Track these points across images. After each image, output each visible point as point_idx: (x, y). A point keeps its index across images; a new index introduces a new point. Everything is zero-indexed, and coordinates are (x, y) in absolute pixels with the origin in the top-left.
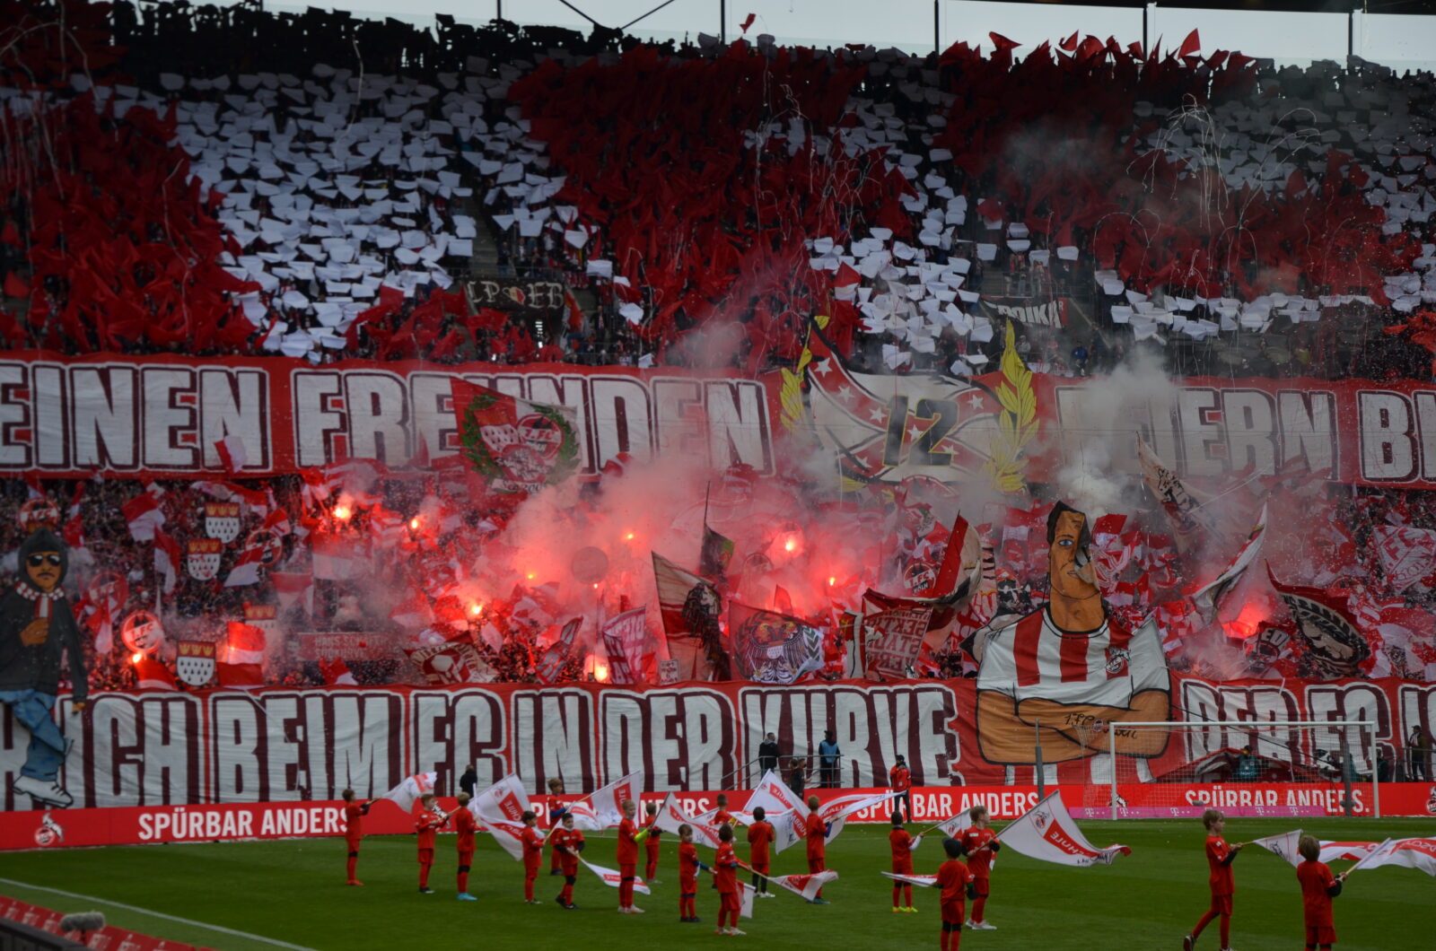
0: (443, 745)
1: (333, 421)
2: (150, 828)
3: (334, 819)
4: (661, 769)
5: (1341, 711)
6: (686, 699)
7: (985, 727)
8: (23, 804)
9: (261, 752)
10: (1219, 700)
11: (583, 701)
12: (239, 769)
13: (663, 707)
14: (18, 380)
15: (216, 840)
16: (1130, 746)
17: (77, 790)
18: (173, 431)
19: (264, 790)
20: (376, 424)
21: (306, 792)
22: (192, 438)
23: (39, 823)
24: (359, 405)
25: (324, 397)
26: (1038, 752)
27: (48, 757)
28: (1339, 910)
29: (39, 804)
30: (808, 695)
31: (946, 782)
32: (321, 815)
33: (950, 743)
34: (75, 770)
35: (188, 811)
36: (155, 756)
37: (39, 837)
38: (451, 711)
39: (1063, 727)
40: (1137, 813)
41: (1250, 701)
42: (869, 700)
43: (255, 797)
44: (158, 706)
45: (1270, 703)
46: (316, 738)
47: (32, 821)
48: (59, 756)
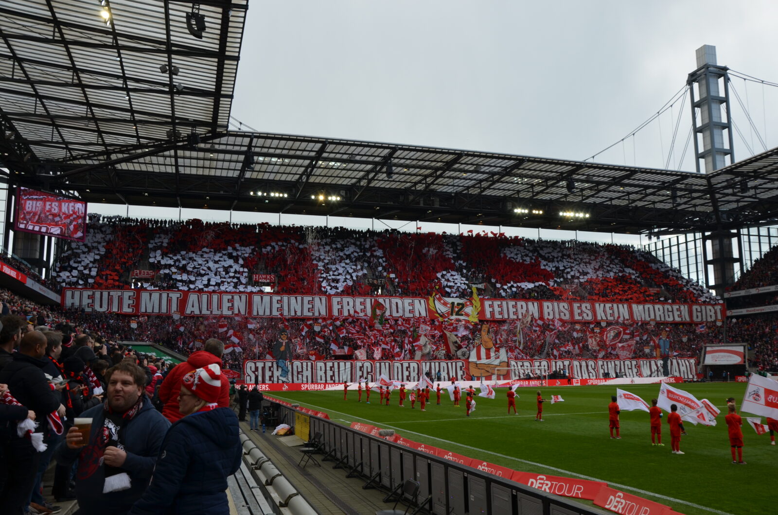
0: (361, 372)
1: (340, 307)
2: (304, 387)
5: (540, 365)
6: (411, 364)
7: (470, 368)
8: (280, 382)
9: (325, 373)
10: (517, 363)
11: (389, 364)
12: (321, 376)
13: (405, 365)
14: (280, 299)
15: (317, 390)
16: (499, 373)
18: (309, 309)
19: (326, 380)
20: (348, 307)
21: (334, 381)
22: (313, 310)
23: (284, 386)
24: (345, 304)
25: (338, 302)
26: (481, 374)
27: (285, 373)
29: (283, 382)
30: (435, 362)
31: (462, 380)
33: (464, 372)
35: (311, 384)
36: (305, 373)
37: (283, 389)
38: (363, 365)
39: (486, 369)
41: (523, 363)
42: (447, 364)
43: (324, 382)
44: (305, 363)
45: (527, 364)
46: (336, 370)
47: (282, 385)
48: (287, 372)
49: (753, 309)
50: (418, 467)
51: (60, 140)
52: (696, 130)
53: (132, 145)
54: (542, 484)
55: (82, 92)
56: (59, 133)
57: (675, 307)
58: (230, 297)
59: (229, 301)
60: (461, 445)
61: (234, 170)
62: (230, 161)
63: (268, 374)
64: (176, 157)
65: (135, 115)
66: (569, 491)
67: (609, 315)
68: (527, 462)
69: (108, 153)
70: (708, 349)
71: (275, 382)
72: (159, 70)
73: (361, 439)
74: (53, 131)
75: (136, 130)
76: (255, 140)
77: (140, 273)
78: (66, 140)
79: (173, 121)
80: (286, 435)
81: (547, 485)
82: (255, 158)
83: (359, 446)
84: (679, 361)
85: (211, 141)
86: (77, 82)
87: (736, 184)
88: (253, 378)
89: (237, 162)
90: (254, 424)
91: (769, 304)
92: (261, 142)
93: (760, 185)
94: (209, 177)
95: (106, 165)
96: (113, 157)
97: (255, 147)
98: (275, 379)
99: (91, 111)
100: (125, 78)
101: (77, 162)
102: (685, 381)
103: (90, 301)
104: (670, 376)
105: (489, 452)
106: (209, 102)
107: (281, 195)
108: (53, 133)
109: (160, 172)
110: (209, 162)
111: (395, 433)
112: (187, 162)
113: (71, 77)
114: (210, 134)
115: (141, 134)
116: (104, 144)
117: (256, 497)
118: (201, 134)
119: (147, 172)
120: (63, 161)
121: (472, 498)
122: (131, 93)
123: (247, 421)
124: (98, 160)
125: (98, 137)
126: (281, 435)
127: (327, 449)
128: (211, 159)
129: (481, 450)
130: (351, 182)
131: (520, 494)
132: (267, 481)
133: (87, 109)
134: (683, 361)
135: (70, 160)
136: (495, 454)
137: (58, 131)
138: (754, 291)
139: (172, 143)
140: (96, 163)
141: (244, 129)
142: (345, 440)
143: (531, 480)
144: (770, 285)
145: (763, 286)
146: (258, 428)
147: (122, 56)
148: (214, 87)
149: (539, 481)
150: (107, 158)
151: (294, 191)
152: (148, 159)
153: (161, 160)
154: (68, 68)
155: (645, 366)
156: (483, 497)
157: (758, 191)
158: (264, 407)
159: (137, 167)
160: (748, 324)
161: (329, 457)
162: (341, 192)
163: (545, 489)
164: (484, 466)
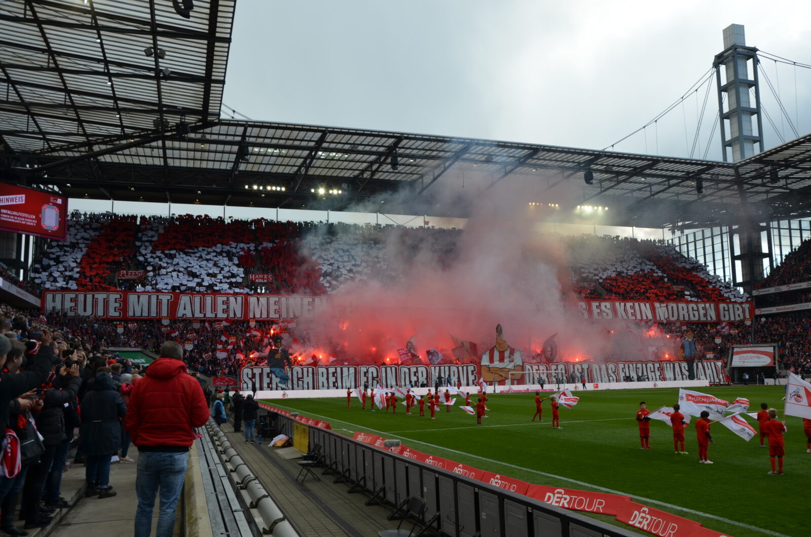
0: (366, 378)
4: (413, 383)
5: (557, 369)
6: (418, 368)
7: (483, 372)
8: (280, 389)
9: (328, 379)
10: (532, 367)
11: (396, 368)
12: (323, 382)
13: (413, 370)
14: (278, 300)
15: (319, 397)
17: (290, 386)
18: (309, 310)
19: (328, 387)
21: (337, 386)
22: (313, 312)
26: (494, 379)
28: (559, 412)
29: (283, 389)
30: (444, 367)
31: (474, 385)
33: (475, 377)
34: (290, 382)
35: (313, 390)
36: (306, 379)
38: (368, 370)
39: (500, 373)
41: (538, 367)
42: (458, 368)
44: (306, 369)
45: (542, 367)
46: (339, 376)
48: (286, 379)
49: (783, 307)
50: (425, 481)
51: (36, 130)
52: (723, 117)
53: (116, 136)
54: (561, 498)
55: (59, 77)
56: (35, 122)
57: (701, 306)
58: (225, 299)
59: (224, 303)
60: (474, 456)
61: (228, 162)
62: (223, 152)
63: (266, 380)
64: (164, 148)
65: (118, 102)
66: (590, 505)
67: (630, 315)
68: (544, 474)
69: (89, 144)
70: (735, 350)
71: (275, 389)
72: (144, 53)
73: (364, 451)
74: (28, 120)
75: (120, 118)
76: (249, 129)
77: (127, 274)
78: (43, 130)
79: (161, 109)
80: (284, 446)
81: (565, 499)
82: (250, 149)
83: (362, 458)
84: (705, 364)
85: (202, 131)
86: (53, 66)
87: (765, 173)
88: (250, 385)
89: (230, 153)
90: (249, 435)
91: (801, 302)
92: (255, 131)
93: (791, 175)
94: (200, 169)
95: (89, 157)
96: (96, 148)
97: (250, 136)
98: (275, 386)
99: (70, 98)
100: (106, 62)
101: (56, 154)
102: (712, 385)
103: (73, 304)
104: (695, 379)
105: (503, 463)
106: (199, 87)
107: (278, 189)
108: (28, 122)
109: (147, 165)
110: (200, 153)
111: (401, 444)
112: (176, 154)
113: (47, 60)
114: (201, 123)
115: (125, 123)
116: (85, 134)
117: (238, 522)
118: (191, 123)
119: (133, 164)
120: (41, 153)
121: (483, 516)
122: (113, 79)
123: (242, 431)
124: (79, 151)
125: (78, 127)
126: (279, 447)
127: (328, 462)
128: (202, 151)
129: (494, 461)
130: (353, 174)
131: (536, 512)
132: (252, 503)
133: (66, 96)
134: (709, 363)
135: (48, 152)
136: (509, 465)
137: (34, 120)
138: (784, 288)
139: (159, 133)
140: (77, 154)
141: (237, 117)
142: (347, 452)
143: (548, 494)
144: (800, 281)
145: (794, 282)
146: (254, 439)
147: (103, 37)
148: (204, 72)
149: (557, 495)
150: (89, 149)
151: (292, 184)
152: (133, 150)
153: (148, 151)
154: (43, 51)
155: (669, 368)
156: (497, 515)
157: (789, 181)
158: (261, 417)
159: (122, 160)
160: (778, 323)
161: (329, 471)
162: (343, 185)
163: (563, 504)
164: (497, 478)
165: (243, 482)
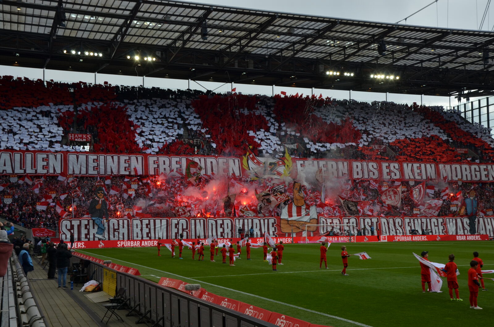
0: (177, 229)
1: (156, 166)
2: (120, 244)
3: (156, 243)
4: (219, 234)
5: (349, 222)
6: (224, 220)
7: (282, 226)
8: (96, 239)
9: (142, 230)
10: (326, 220)
11: (204, 221)
12: (137, 233)
13: (219, 222)
14: (96, 158)
15: (133, 247)
16: (310, 229)
17: (106, 236)
18: (125, 168)
19: (142, 237)
20: (164, 166)
21: (150, 238)
22: (129, 169)
23: (100, 243)
24: (161, 163)
25: (154, 161)
26: (292, 230)
27: (101, 230)
29: (99, 239)
30: (248, 219)
31: (274, 236)
32: (153, 242)
33: (275, 229)
35: (127, 241)
36: (121, 230)
37: (99, 246)
38: (178, 222)
39: (297, 226)
40: (311, 242)
41: (332, 221)
42: (260, 220)
43: (140, 239)
44: (122, 221)
45: (336, 221)
46: (152, 227)
47: (98, 243)
48: (103, 230)
50: (214, 321)
57: (483, 167)
58: (45, 156)
59: (43, 160)
60: (265, 299)
61: (46, 26)
62: (40, 17)
63: (84, 231)
67: (416, 175)
68: (326, 315)
71: (91, 240)
73: (163, 294)
80: (94, 291)
82: (67, 15)
83: (161, 301)
84: (486, 219)
88: (69, 236)
89: (47, 18)
90: (62, 281)
94: (18, 32)
97: (67, 3)
98: (91, 237)
102: (491, 239)
104: (476, 234)
105: (291, 306)
107: (96, 54)
110: (17, 16)
111: (200, 287)
123: (56, 278)
126: (89, 292)
127: (132, 304)
128: (19, 14)
129: (283, 303)
130: (166, 43)
134: (489, 220)
136: (296, 307)
142: (149, 295)
146: (67, 285)
151: (109, 50)
155: (451, 224)
158: (73, 264)
161: (133, 312)
162: (157, 52)
164: (283, 318)
165: (29, 322)
